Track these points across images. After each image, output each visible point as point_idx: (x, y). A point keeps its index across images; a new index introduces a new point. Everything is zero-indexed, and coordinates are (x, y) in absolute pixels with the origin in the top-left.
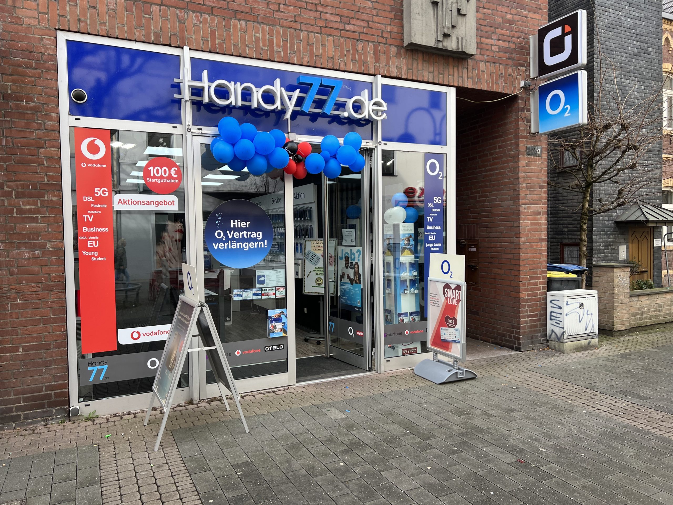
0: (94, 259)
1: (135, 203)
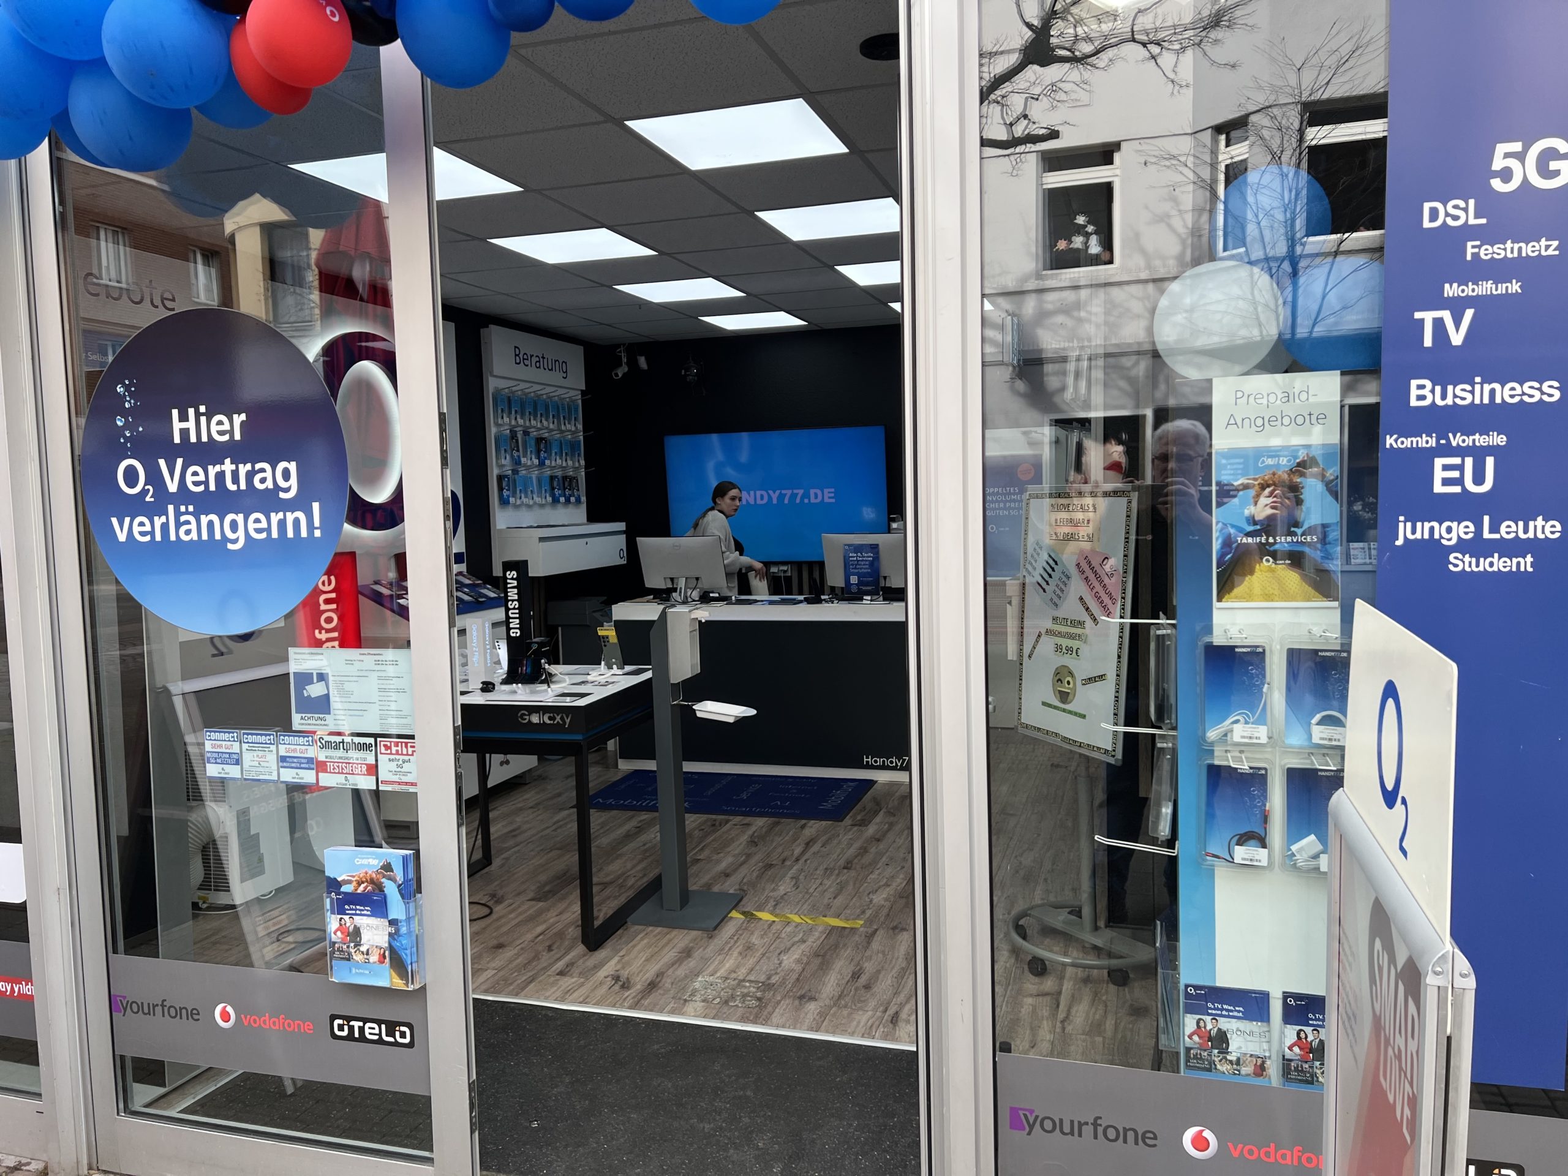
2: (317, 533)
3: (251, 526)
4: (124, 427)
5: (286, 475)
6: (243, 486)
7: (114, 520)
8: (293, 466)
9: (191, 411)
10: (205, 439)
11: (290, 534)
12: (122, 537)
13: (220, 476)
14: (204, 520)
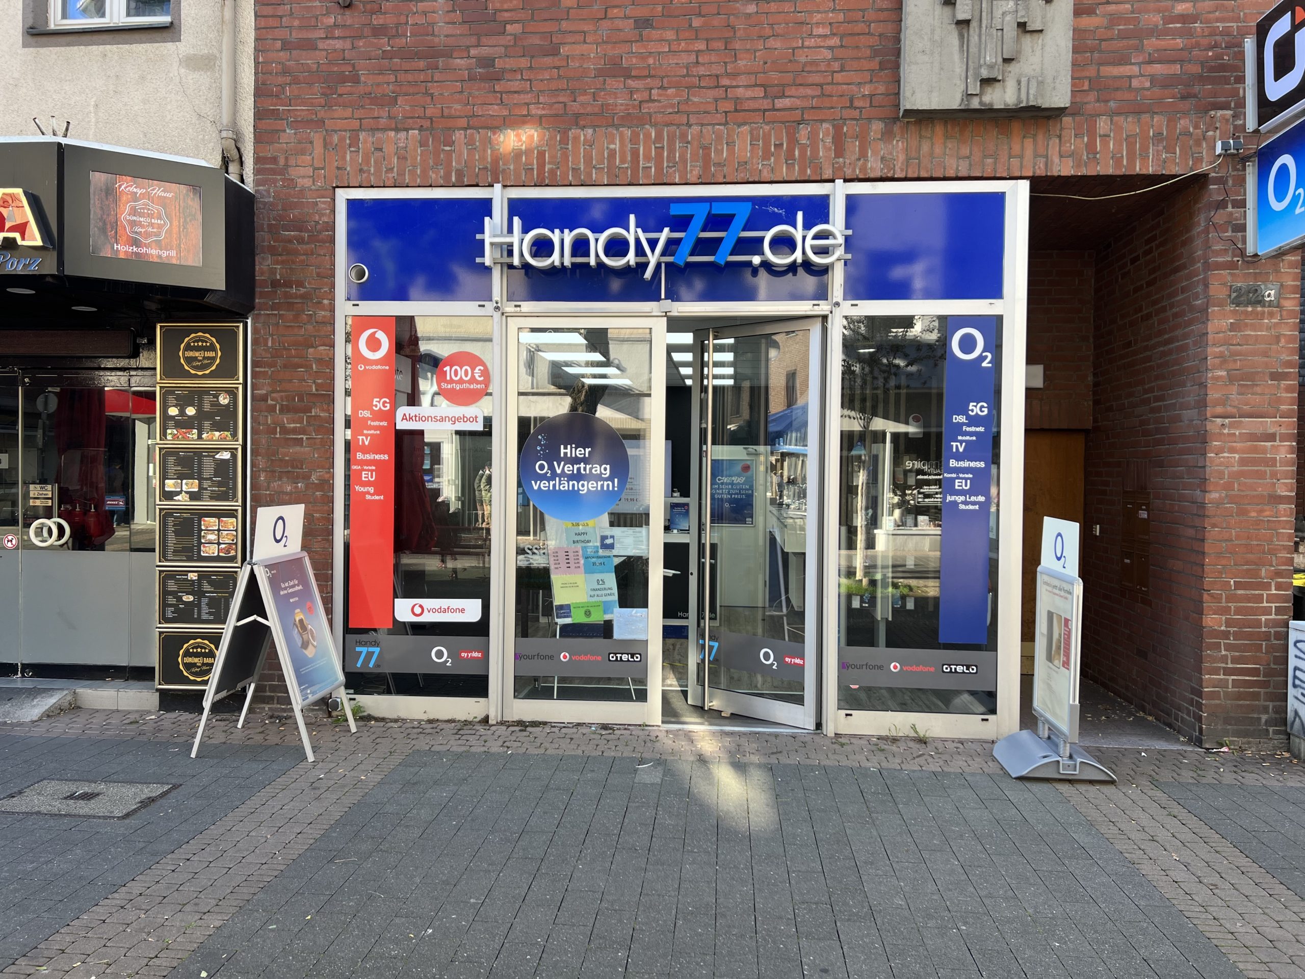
0: (368, 497)
1: (424, 419)
2: (616, 489)
3: (590, 486)
4: (541, 450)
5: (605, 469)
6: (588, 472)
7: (533, 482)
8: (608, 467)
9: (569, 446)
10: (573, 455)
11: (605, 488)
12: (536, 488)
13: (579, 469)
14: (571, 483)
